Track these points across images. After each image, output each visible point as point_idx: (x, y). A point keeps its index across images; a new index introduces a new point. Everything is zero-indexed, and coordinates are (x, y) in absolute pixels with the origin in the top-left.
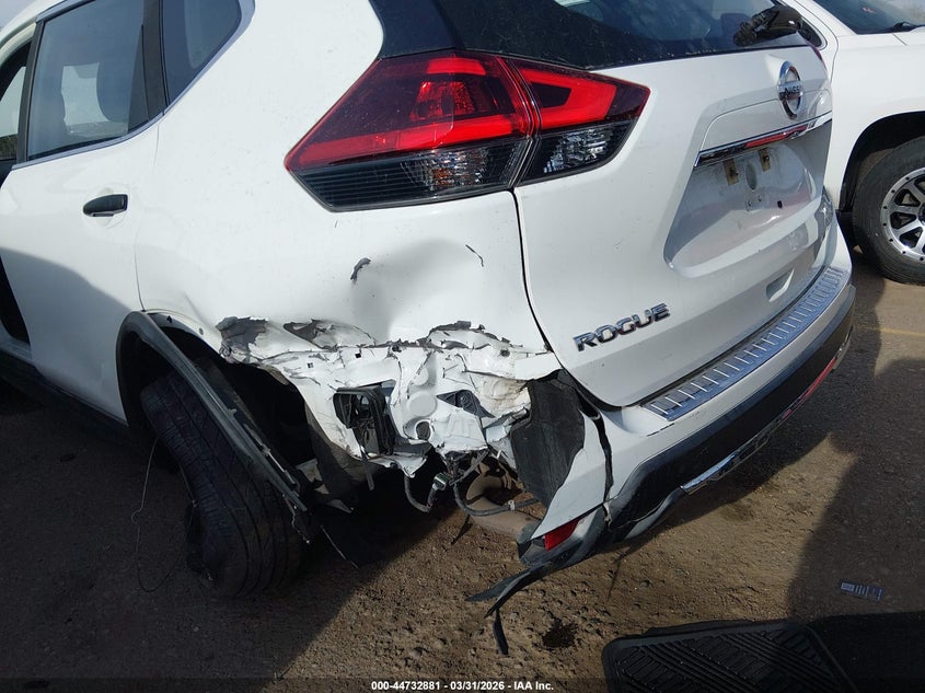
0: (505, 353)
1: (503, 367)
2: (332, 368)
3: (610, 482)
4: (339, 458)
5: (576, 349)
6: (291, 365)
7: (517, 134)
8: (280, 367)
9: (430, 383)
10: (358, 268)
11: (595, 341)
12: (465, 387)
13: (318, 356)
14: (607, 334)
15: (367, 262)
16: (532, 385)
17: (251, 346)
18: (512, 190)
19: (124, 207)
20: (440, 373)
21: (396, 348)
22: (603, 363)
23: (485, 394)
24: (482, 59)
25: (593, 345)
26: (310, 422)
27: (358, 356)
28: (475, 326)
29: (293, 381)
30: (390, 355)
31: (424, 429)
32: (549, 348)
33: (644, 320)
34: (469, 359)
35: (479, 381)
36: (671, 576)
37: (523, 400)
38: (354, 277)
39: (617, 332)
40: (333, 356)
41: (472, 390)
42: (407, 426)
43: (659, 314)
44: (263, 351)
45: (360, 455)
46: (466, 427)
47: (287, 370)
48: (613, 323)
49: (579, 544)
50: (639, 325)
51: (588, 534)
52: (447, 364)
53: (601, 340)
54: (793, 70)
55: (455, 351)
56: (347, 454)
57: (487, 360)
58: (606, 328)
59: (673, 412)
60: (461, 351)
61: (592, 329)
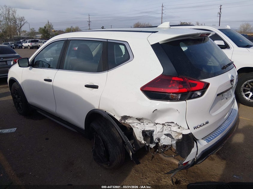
0: (179, 128)
1: (179, 131)
2: (142, 126)
3: (197, 154)
4: (138, 143)
5: (194, 129)
6: (133, 124)
7: (188, 92)
8: (131, 125)
9: (162, 131)
10: (155, 110)
11: (197, 128)
12: (169, 133)
13: (139, 123)
14: (199, 126)
15: (157, 110)
16: (183, 135)
17: (126, 120)
18: (186, 101)
19: (98, 88)
20: (164, 130)
21: (156, 124)
22: (198, 132)
23: (173, 135)
24: (183, 78)
25: (196, 128)
26: (134, 135)
27: (147, 124)
28: (175, 123)
29: (133, 127)
30: (154, 125)
31: (159, 140)
32: (189, 128)
33: (205, 124)
34: (172, 128)
35: (173, 133)
36: (199, 171)
37: (181, 136)
38: (153, 112)
39: (200, 126)
40: (142, 124)
41: (171, 134)
42: (156, 139)
43: (207, 123)
44: (128, 121)
45: (144, 143)
46: (168, 140)
47: (132, 125)
48: (200, 125)
49: (189, 165)
50: (204, 125)
51: (191, 163)
52: (166, 128)
53: (198, 128)
54: (233, 76)
55: (169, 126)
56: (140, 142)
57: (175, 129)
58: (199, 125)
59: (208, 141)
60: (170, 126)
61: (196, 126)
